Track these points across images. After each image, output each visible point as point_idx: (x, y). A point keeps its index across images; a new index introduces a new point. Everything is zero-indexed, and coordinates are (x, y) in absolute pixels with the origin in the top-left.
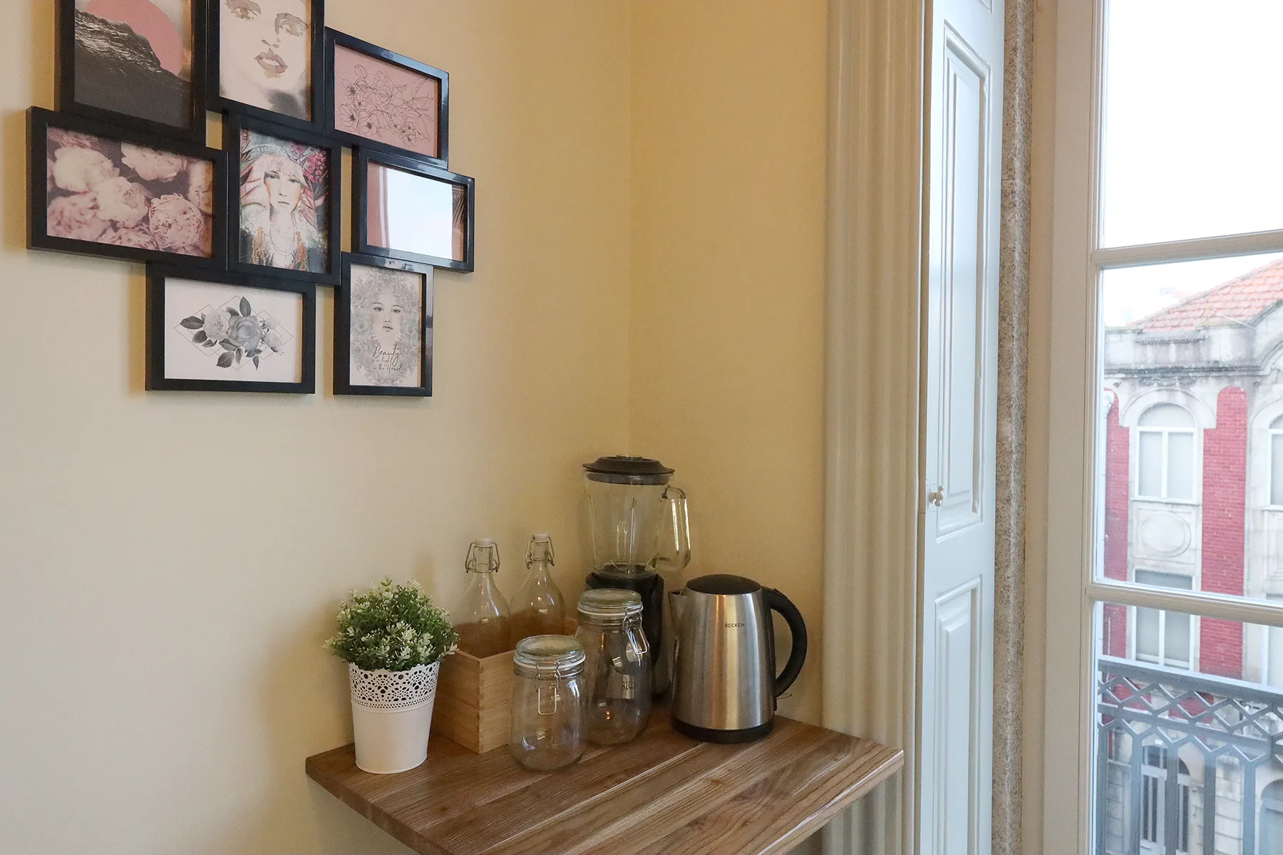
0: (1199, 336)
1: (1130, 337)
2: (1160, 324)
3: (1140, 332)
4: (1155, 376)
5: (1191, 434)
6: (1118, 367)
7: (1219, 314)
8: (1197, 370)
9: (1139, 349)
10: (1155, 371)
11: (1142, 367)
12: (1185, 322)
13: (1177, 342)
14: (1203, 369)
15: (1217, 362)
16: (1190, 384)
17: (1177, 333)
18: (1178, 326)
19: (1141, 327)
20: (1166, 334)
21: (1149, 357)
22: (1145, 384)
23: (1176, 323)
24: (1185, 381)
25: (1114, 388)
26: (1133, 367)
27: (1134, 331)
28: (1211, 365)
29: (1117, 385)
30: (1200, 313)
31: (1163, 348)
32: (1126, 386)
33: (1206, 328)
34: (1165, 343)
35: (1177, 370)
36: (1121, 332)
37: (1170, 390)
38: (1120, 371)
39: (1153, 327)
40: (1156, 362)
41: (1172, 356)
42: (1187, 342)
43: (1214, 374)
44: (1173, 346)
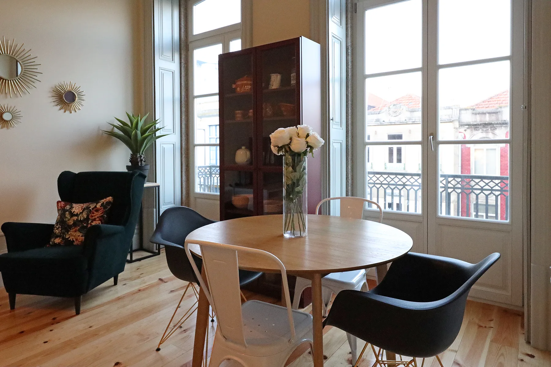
0: (498, 111)
1: (470, 111)
2: (481, 106)
3: (474, 110)
4: (480, 127)
5: (495, 149)
6: (466, 123)
7: (504, 102)
8: (497, 124)
9: (474, 116)
10: (481, 124)
11: (475, 123)
12: (491, 105)
13: (489, 113)
14: (500, 124)
15: (505, 121)
16: (494, 129)
17: (489, 110)
18: (488, 107)
19: (474, 107)
20: (485, 110)
21: (478, 119)
22: (477, 130)
23: (487, 106)
24: (492, 129)
25: (464, 132)
26: (472, 123)
27: (472, 109)
28: (503, 122)
29: (465, 130)
30: (496, 102)
31: (483, 116)
32: (469, 131)
33: (501, 107)
34: (484, 113)
35: (490, 124)
36: (466, 109)
37: (487, 132)
38: (466, 125)
39: (478, 108)
40: (481, 121)
41: (487, 119)
42: (494, 113)
43: (504, 125)
44: (487, 115)
